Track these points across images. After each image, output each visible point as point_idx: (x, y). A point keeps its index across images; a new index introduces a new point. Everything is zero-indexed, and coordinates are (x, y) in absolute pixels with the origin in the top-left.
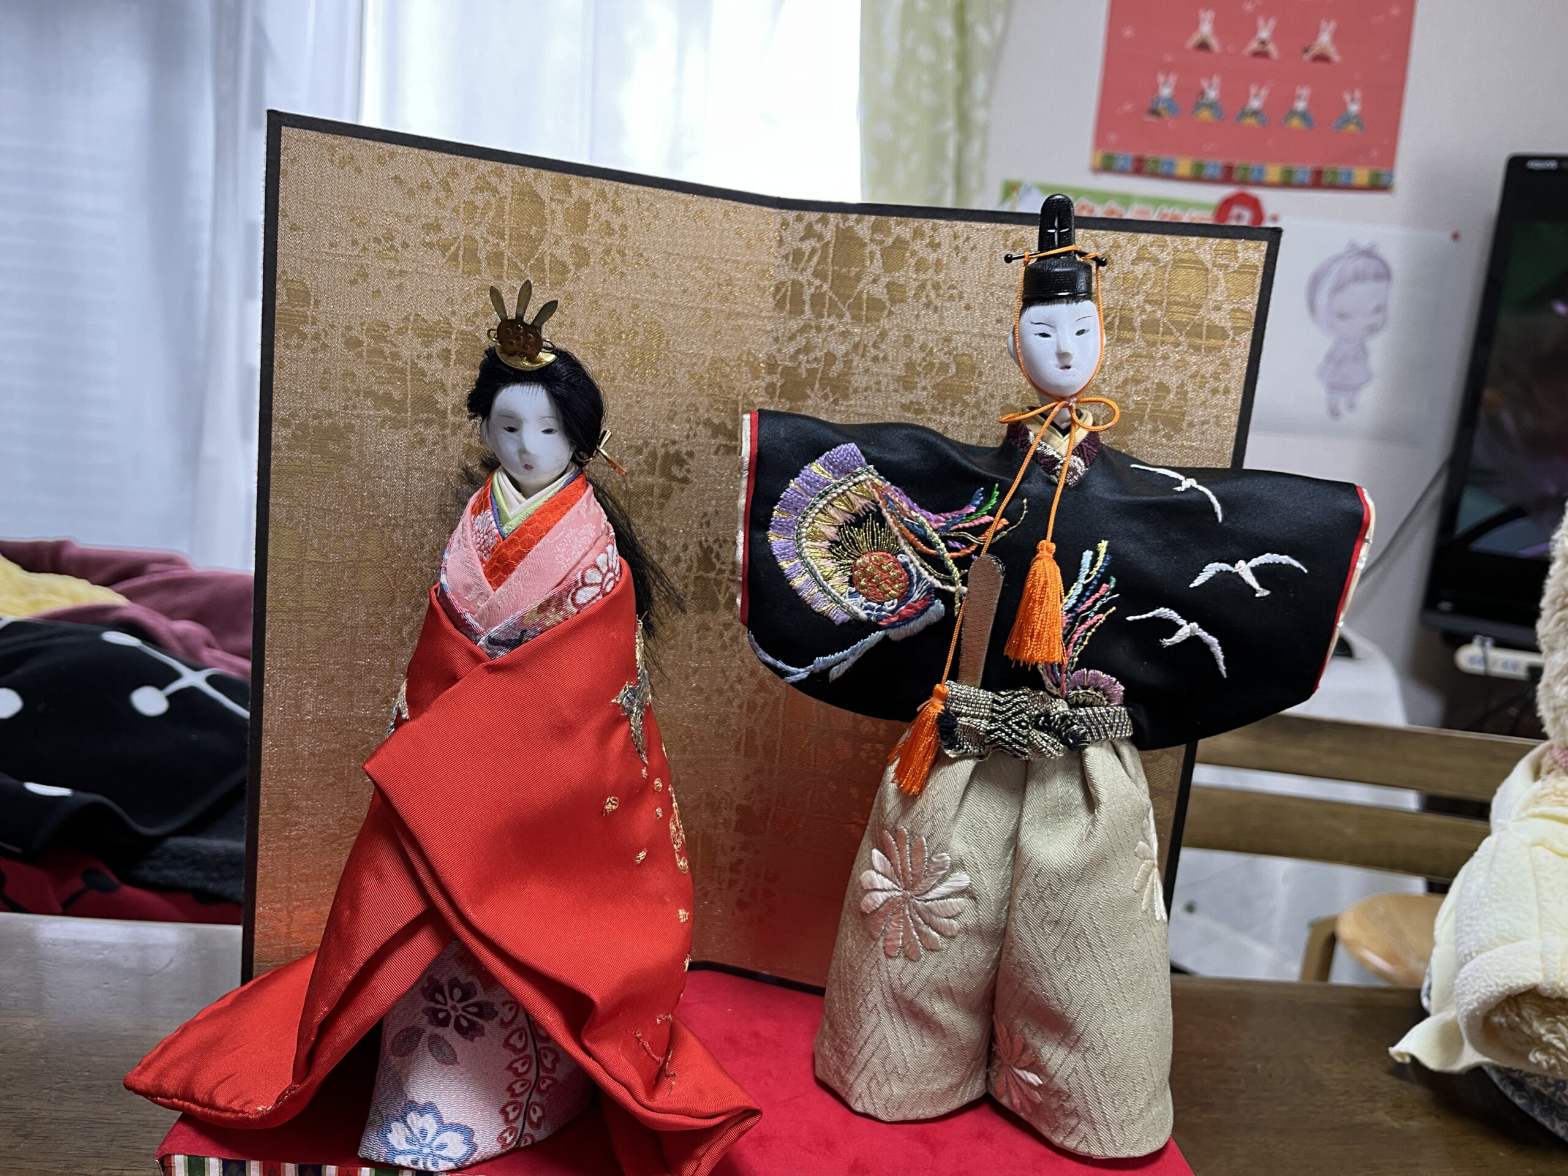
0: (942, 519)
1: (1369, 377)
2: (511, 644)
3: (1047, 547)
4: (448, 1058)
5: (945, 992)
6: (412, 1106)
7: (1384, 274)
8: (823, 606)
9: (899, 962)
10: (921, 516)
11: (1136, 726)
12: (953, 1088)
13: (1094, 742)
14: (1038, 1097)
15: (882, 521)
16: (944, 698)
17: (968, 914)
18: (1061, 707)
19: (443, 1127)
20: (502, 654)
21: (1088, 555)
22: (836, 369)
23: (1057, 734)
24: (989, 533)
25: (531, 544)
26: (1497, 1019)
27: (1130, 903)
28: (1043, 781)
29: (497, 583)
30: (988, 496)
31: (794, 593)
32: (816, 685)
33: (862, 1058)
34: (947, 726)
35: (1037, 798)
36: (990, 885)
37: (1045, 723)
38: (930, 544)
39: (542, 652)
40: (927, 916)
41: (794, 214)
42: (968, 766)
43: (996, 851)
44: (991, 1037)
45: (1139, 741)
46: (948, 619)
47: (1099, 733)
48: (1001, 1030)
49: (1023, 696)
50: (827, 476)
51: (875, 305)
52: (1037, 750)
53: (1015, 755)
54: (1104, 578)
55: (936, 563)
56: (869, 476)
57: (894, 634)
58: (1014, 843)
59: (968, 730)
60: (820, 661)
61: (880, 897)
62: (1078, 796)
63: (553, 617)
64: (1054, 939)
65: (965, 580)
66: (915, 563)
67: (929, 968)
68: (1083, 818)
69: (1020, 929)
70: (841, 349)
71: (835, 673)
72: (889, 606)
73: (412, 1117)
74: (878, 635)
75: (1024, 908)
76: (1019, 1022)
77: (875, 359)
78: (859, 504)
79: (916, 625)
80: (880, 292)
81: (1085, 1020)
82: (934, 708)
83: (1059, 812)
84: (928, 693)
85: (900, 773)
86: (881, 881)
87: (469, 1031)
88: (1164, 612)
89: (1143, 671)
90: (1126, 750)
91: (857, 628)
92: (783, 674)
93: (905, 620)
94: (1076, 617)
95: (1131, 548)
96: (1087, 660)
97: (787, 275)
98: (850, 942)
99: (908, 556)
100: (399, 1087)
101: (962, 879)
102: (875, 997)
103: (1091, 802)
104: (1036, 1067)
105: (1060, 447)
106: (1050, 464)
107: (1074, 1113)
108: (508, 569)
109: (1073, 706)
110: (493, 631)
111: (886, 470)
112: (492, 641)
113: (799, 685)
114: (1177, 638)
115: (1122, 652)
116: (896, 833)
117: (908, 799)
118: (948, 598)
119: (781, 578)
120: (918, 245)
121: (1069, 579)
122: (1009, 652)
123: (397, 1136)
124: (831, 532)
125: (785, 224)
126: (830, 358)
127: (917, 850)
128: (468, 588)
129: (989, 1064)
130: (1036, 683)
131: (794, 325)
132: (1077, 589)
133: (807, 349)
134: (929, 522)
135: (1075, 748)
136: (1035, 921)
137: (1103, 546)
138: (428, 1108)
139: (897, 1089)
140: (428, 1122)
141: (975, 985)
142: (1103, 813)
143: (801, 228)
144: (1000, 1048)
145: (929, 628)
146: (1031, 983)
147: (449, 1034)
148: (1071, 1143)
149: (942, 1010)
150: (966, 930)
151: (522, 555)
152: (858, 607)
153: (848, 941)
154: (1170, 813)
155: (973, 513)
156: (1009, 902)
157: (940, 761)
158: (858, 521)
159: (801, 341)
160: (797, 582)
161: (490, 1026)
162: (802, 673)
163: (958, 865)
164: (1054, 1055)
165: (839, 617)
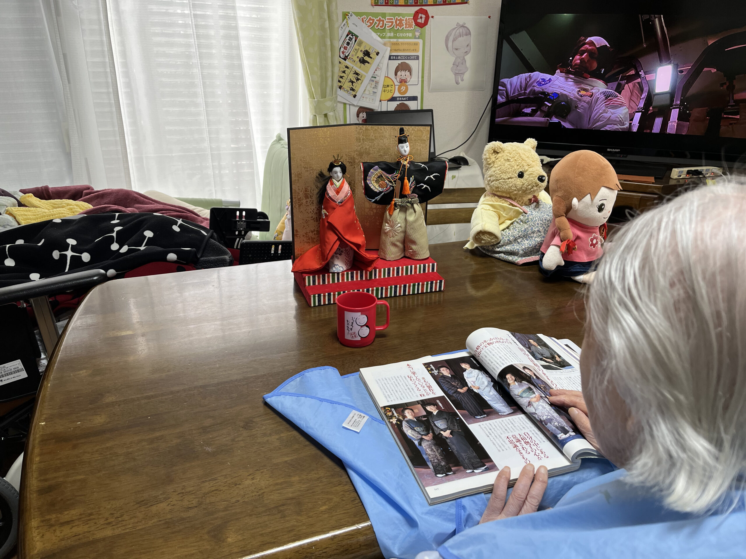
0: (391, 175)
1: (467, 69)
2: (341, 203)
3: (406, 178)
4: (338, 259)
5: (398, 241)
6: (335, 265)
7: (469, 33)
8: (376, 190)
9: (392, 238)
10: (387, 175)
11: (420, 201)
12: (400, 255)
13: (415, 203)
14: (412, 253)
15: (382, 176)
16: (395, 201)
17: (401, 230)
18: (410, 200)
19: (340, 267)
20: (340, 204)
21: (411, 178)
22: (368, 150)
23: (410, 203)
24: (398, 177)
25: (341, 189)
26: (477, 237)
27: (421, 224)
28: (409, 210)
29: (338, 195)
30: (397, 171)
31: (371, 189)
32: (375, 202)
33: (388, 253)
34: (395, 204)
35: (408, 212)
36: (403, 225)
37: (408, 202)
38: (389, 179)
39: (345, 203)
40: (395, 231)
41: (358, 126)
42: (399, 209)
43: (403, 221)
44: (404, 247)
45: (420, 203)
46: (393, 190)
47: (415, 202)
48: (406, 245)
49: (405, 199)
50: (373, 171)
51: (372, 140)
52: (408, 206)
53: (405, 207)
54: (414, 181)
55: (391, 182)
56: (380, 170)
57: (385, 193)
58: (406, 219)
59: (398, 205)
60: (376, 198)
61: (388, 230)
62: (413, 211)
63: (346, 198)
64: (412, 231)
65: (395, 184)
66: (388, 182)
67: (397, 238)
68: (414, 214)
69: (408, 230)
70: (368, 147)
71: (378, 199)
72: (385, 189)
73: (335, 266)
74: (383, 193)
75: (408, 227)
76: (408, 243)
77: (374, 148)
78: (379, 175)
79: (389, 191)
80: (373, 138)
81: (418, 241)
82: (393, 202)
83: (411, 214)
84: (392, 200)
85: (389, 212)
86: (387, 228)
87: (340, 254)
88: (422, 184)
89: (420, 193)
90: (418, 204)
91: (381, 192)
92: (371, 201)
93: (387, 190)
94: (411, 187)
95: (416, 176)
96: (413, 193)
97: (357, 136)
98: (384, 237)
99: (386, 181)
100: (333, 263)
101: (399, 225)
102: (389, 244)
103: (415, 212)
104: (411, 249)
105: (406, 163)
106: (404, 166)
107: (417, 254)
108: (339, 193)
109: (411, 199)
110: (339, 201)
111: (382, 169)
112: (339, 202)
113: (373, 202)
114: (424, 187)
115: (417, 191)
116: (390, 221)
117: (391, 215)
118: (393, 187)
119: (370, 187)
120: (379, 130)
121: (409, 182)
122: (403, 193)
123: (334, 269)
124: (375, 179)
125: (357, 128)
126: (366, 149)
127: (393, 222)
128: (334, 196)
129: (404, 251)
130: (406, 197)
131: (360, 144)
132: (410, 183)
133: (362, 148)
134: (389, 176)
135: (412, 205)
136: (409, 229)
137: (413, 176)
138: (337, 265)
139: (393, 256)
140: (338, 266)
141: (402, 239)
142: (417, 213)
143: (359, 128)
144: (406, 248)
145: (391, 191)
146: (410, 237)
147: (338, 255)
148: (417, 258)
149: (398, 244)
150: (400, 232)
151: (340, 190)
152: (380, 189)
153: (383, 237)
154: (425, 212)
155: (395, 174)
156: (406, 227)
157: (395, 209)
158: (379, 177)
159: (361, 146)
160: (372, 187)
161: (343, 253)
162: (373, 200)
163: (399, 223)
164: (414, 247)
165: (378, 191)
